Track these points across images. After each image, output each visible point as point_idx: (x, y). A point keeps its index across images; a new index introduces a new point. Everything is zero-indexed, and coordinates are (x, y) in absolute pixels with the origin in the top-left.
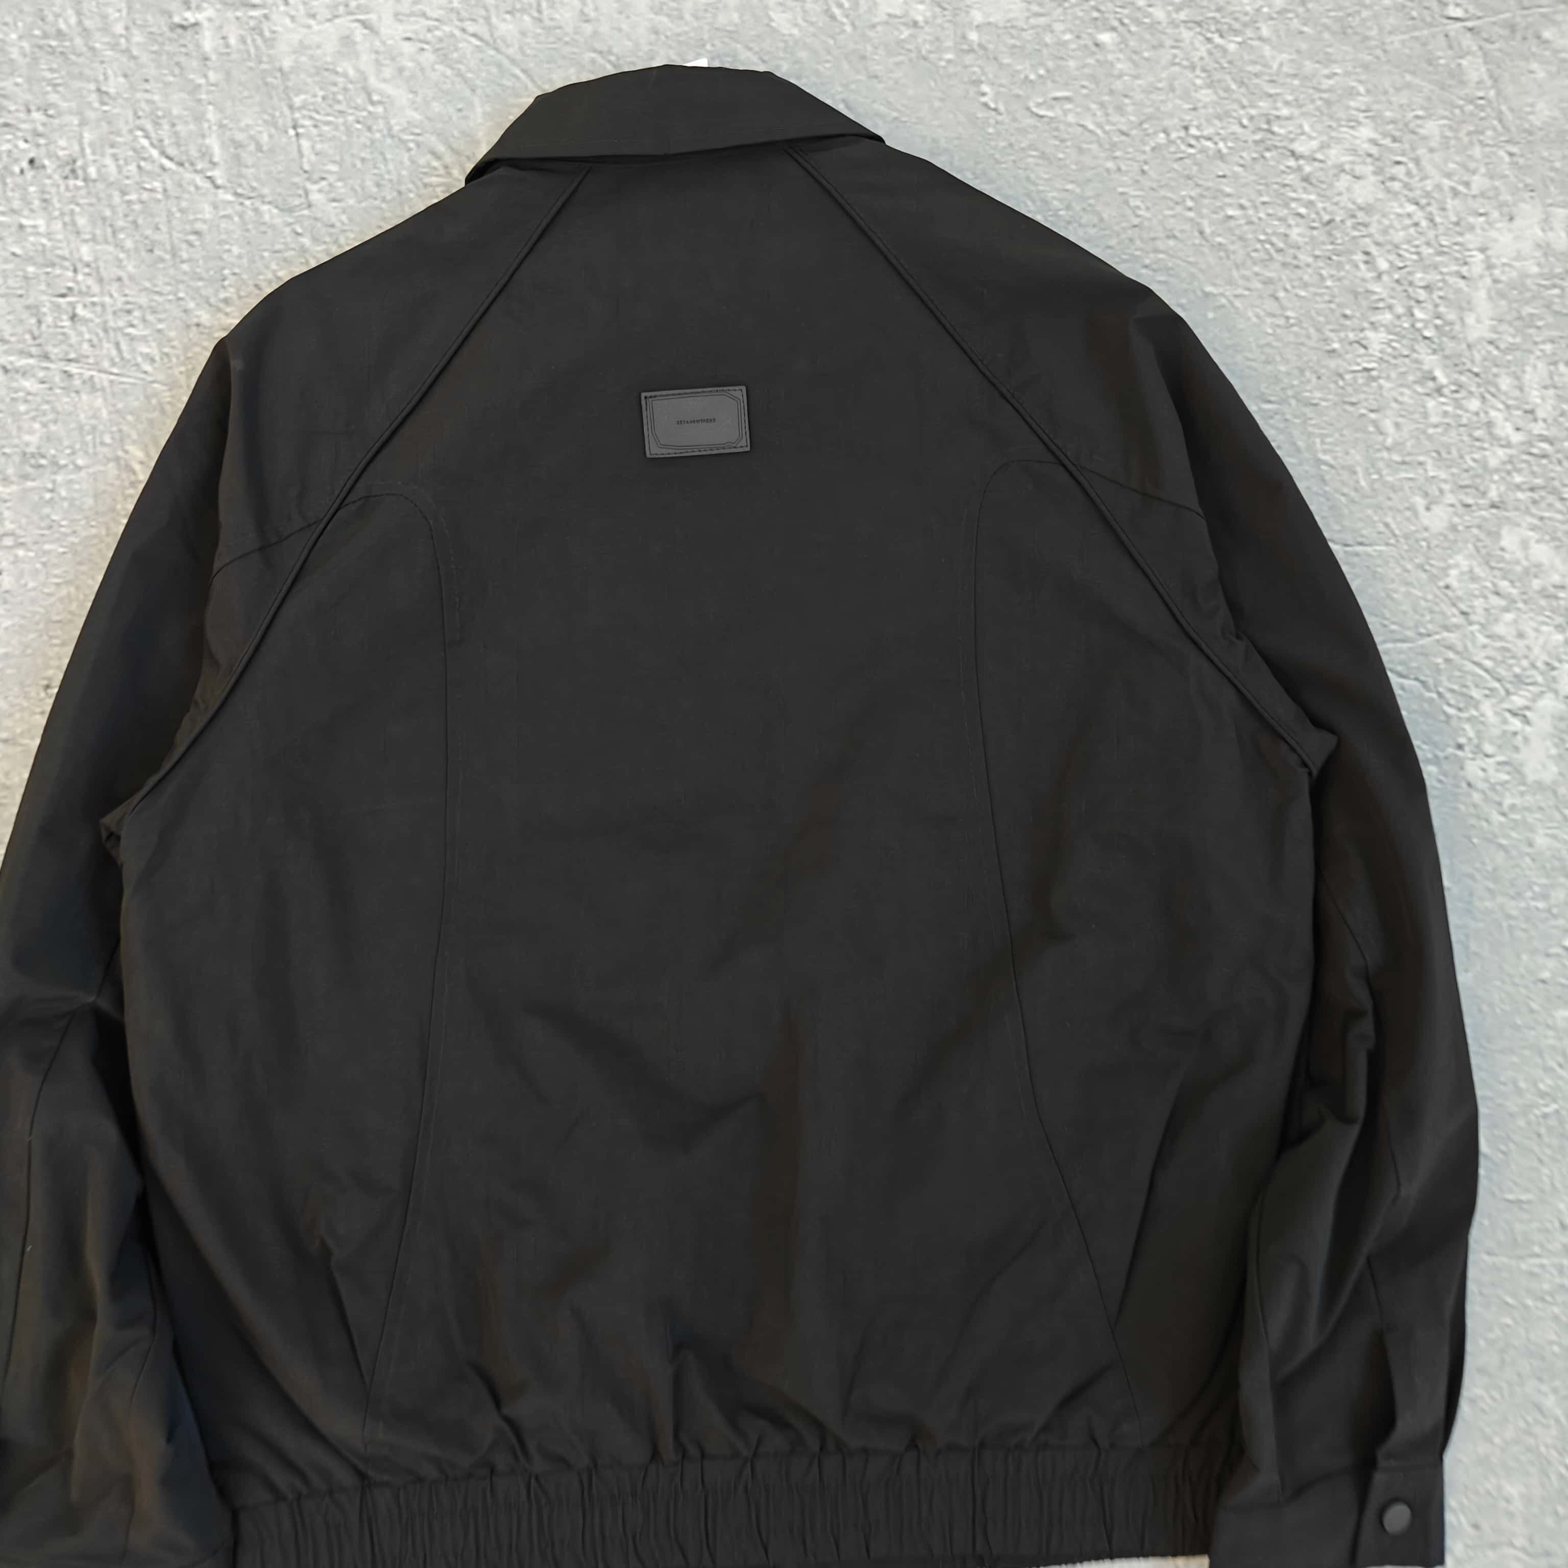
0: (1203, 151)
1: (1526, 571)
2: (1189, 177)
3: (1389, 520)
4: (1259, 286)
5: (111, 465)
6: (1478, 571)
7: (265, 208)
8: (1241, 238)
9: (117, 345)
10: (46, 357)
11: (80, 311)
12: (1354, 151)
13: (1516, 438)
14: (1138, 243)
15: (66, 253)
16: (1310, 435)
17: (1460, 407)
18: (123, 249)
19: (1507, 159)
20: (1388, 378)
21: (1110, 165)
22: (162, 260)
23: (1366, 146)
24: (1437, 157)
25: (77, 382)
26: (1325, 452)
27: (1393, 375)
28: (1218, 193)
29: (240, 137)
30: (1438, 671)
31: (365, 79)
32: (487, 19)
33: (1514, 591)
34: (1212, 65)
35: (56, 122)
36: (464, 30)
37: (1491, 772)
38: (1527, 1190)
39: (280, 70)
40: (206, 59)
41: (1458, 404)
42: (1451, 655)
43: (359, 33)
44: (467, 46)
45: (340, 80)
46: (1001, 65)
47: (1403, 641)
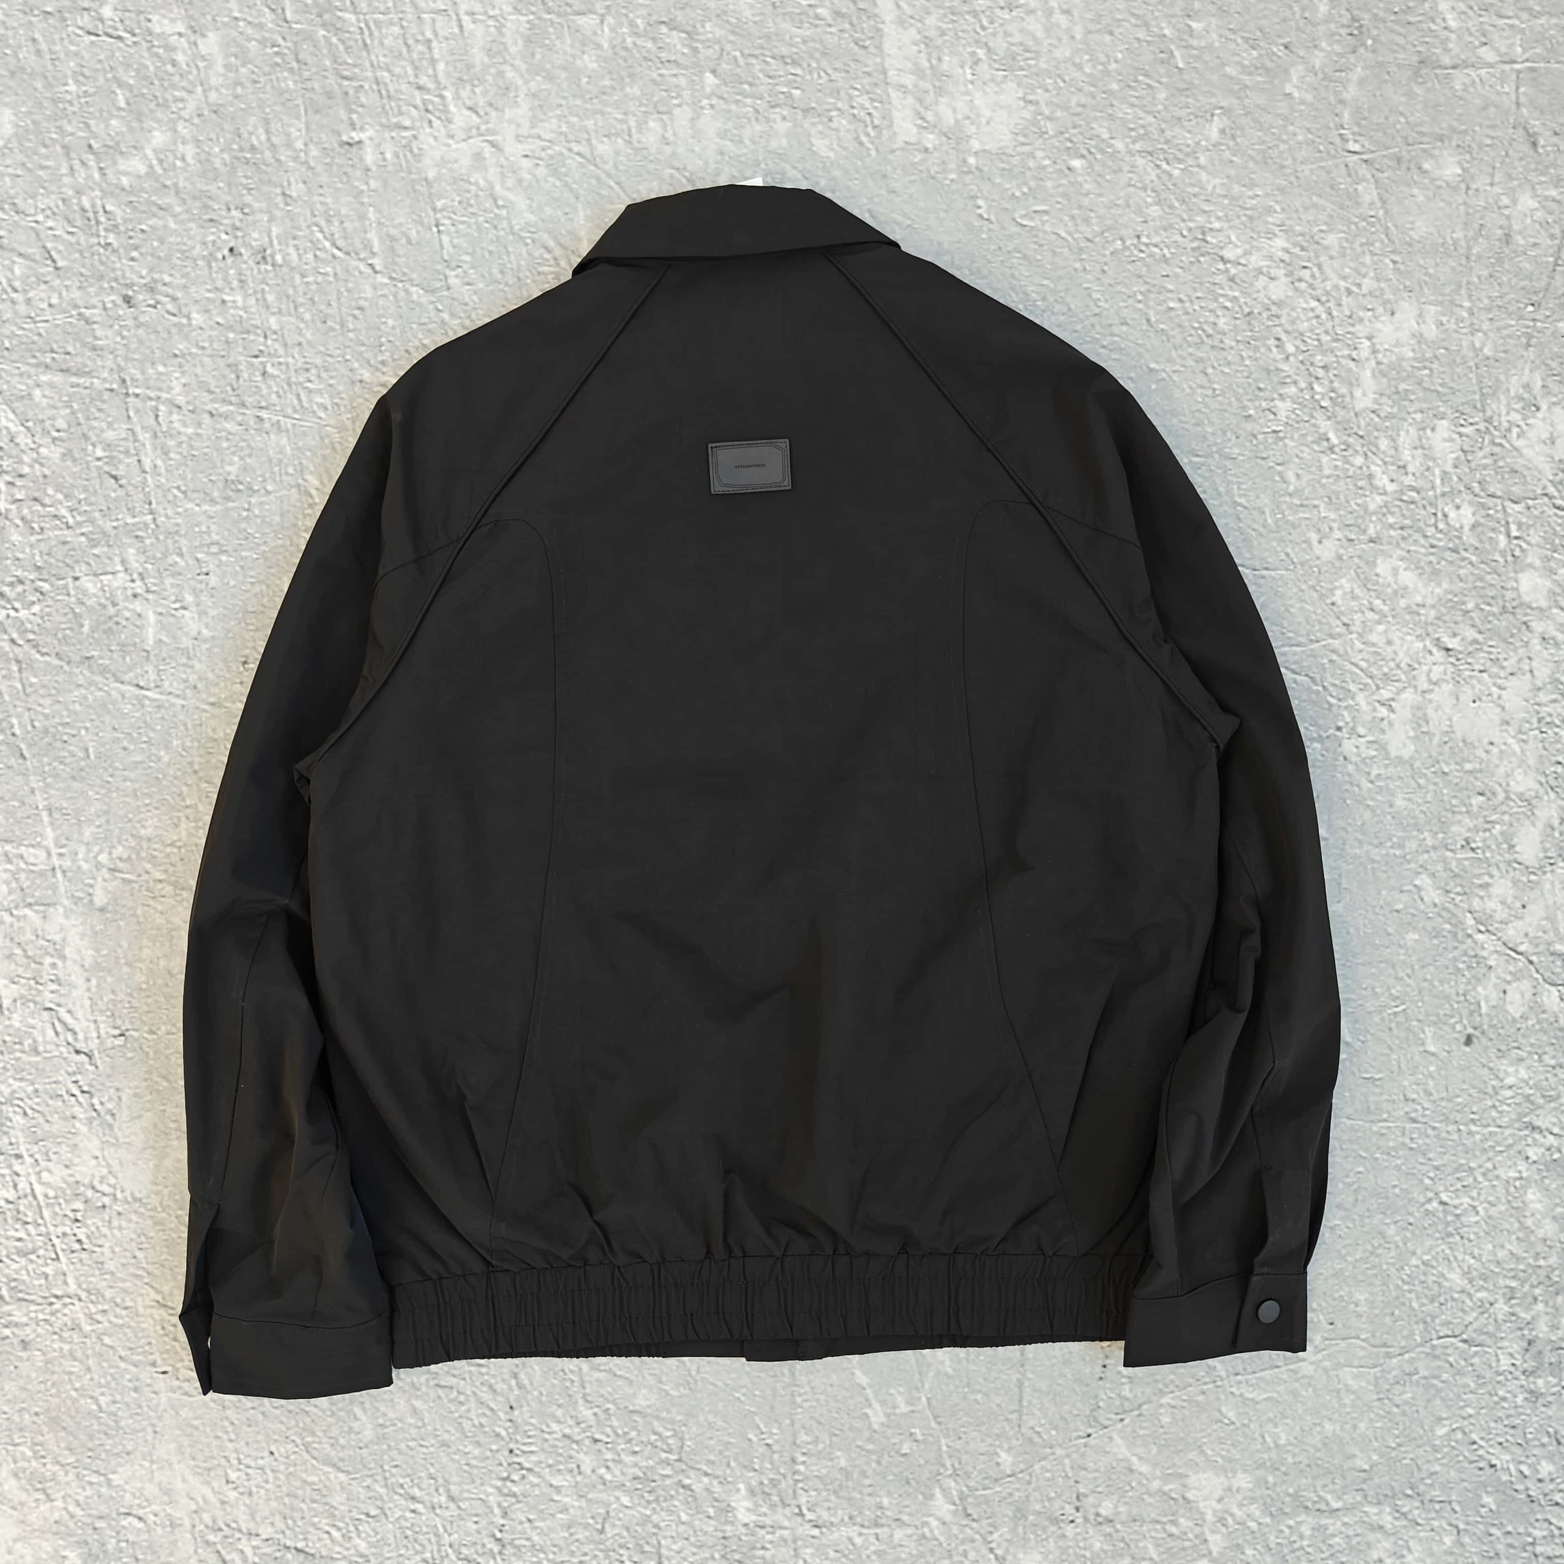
0: (1151, 255)
1: (1395, 592)
2: (1140, 277)
3: (1289, 550)
4: (1193, 363)
5: (293, 490)
6: (1357, 591)
7: (414, 289)
8: (1179, 326)
9: (298, 396)
10: (243, 405)
11: (269, 369)
12: (1270, 258)
13: (1391, 487)
14: (1098, 328)
15: (258, 323)
16: (1229, 483)
17: (1348, 462)
18: (302, 320)
19: (1391, 265)
20: (1292, 438)
21: (1078, 265)
22: (332, 329)
23: (1280, 253)
24: (1335, 263)
25: (267, 425)
26: (1240, 496)
27: (1296, 436)
28: (1162, 290)
29: (394, 232)
30: (1324, 670)
31: (492, 188)
32: (589, 141)
33: (1386, 608)
34: (1160, 187)
35: (250, 218)
36: (570, 150)
37: (1363, 748)
38: (1380, 1071)
39: (426, 179)
40: (368, 170)
41: (1346, 460)
42: (1334, 657)
43: (488, 151)
44: (573, 162)
45: (473, 188)
46: (993, 184)
47: (1298, 645)
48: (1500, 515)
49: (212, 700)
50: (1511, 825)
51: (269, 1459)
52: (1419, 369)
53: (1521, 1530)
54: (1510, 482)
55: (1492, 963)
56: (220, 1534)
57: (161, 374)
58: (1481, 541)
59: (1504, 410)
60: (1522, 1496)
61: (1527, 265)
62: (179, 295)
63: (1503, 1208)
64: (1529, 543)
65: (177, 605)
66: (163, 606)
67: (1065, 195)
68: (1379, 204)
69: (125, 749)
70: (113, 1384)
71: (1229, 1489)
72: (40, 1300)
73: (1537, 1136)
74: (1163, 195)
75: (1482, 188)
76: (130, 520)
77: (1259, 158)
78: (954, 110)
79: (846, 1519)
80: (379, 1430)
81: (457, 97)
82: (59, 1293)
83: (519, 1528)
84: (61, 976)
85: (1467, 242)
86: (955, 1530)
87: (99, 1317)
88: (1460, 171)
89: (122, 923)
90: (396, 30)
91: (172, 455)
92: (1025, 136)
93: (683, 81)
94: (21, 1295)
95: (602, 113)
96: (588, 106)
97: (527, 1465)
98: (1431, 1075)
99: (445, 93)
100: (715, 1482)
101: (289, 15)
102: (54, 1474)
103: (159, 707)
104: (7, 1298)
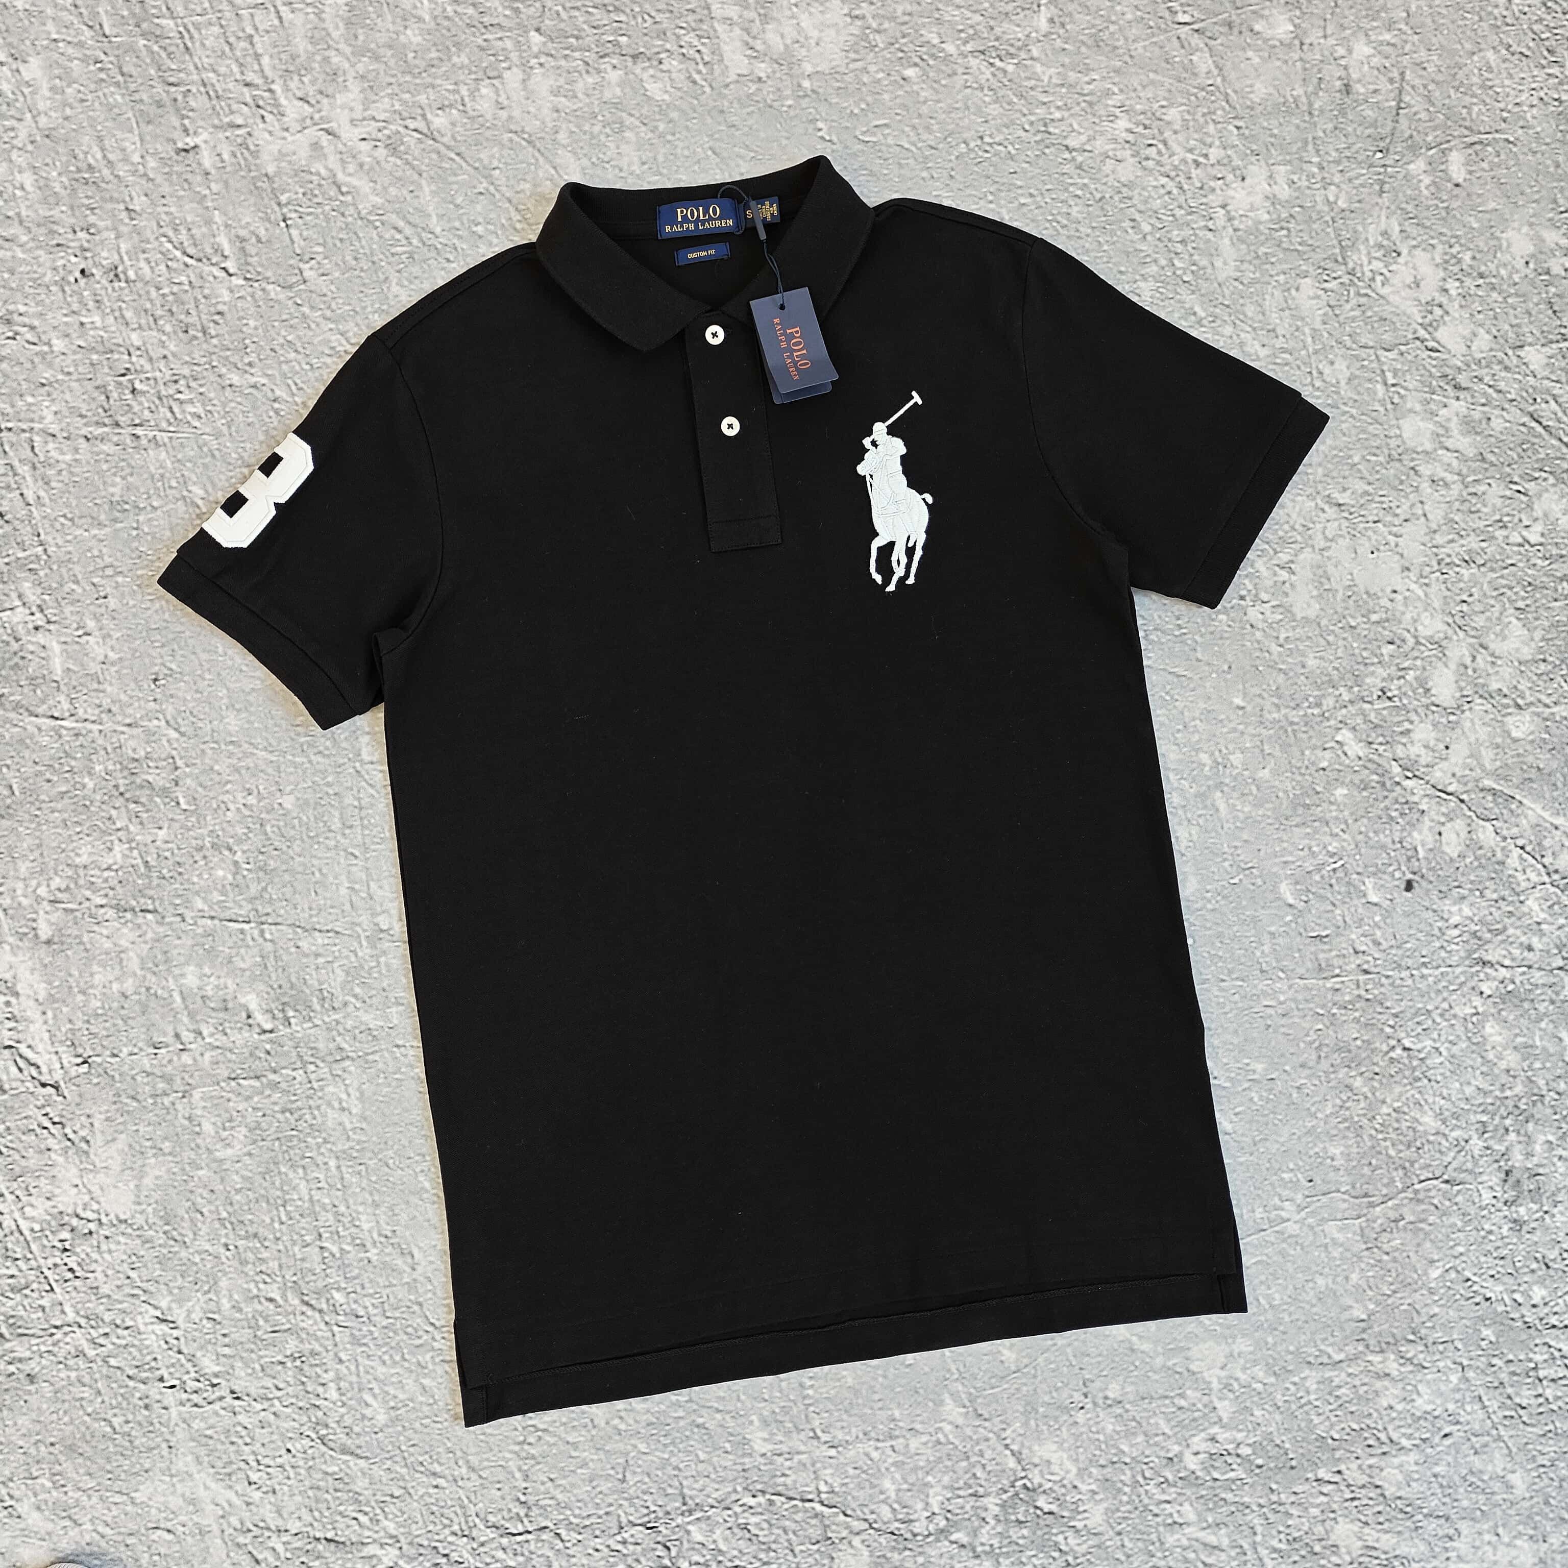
48: (1374, 365)
49: (128, 721)
50: (1424, 669)
51: (287, 1457)
52: (1276, 230)
53: (1522, 1357)
54: (1380, 331)
55: (1423, 807)
56: (250, 1535)
57: (30, 405)
58: (1359, 393)
59: (1365, 260)
60: (1519, 1324)
61: (1370, 113)
62: (36, 323)
63: (1464, 1045)
64: (1406, 389)
65: (80, 632)
66: (66, 635)
67: (904, 106)
68: (1216, 72)
69: (49, 781)
70: (124, 1404)
71: (1231, 1355)
72: (41, 1333)
73: (1488, 970)
74: (1001, 93)
75: (1315, 42)
76: (21, 554)
77: (1089, 42)
78: (782, 36)
79: (861, 1436)
80: (393, 1413)
81: (287, 89)
82: (58, 1323)
83: (542, 1488)
84: (16, 1013)
85: (1308, 98)
86: (969, 1431)
87: (101, 1341)
88: (1292, 28)
89: (69, 953)
90: (216, 29)
91: (53, 484)
92: (856, 52)
93: (509, 44)
94: (20, 1331)
95: (433, 86)
96: (418, 81)
97: (541, 1426)
98: (1377, 925)
99: (273, 87)
100: (728, 1417)
101: (108, 32)
102: (77, 1500)
103: (77, 735)
104: (7, 1335)
